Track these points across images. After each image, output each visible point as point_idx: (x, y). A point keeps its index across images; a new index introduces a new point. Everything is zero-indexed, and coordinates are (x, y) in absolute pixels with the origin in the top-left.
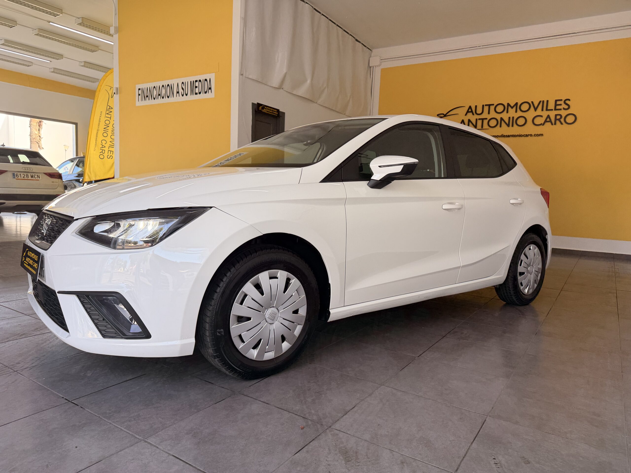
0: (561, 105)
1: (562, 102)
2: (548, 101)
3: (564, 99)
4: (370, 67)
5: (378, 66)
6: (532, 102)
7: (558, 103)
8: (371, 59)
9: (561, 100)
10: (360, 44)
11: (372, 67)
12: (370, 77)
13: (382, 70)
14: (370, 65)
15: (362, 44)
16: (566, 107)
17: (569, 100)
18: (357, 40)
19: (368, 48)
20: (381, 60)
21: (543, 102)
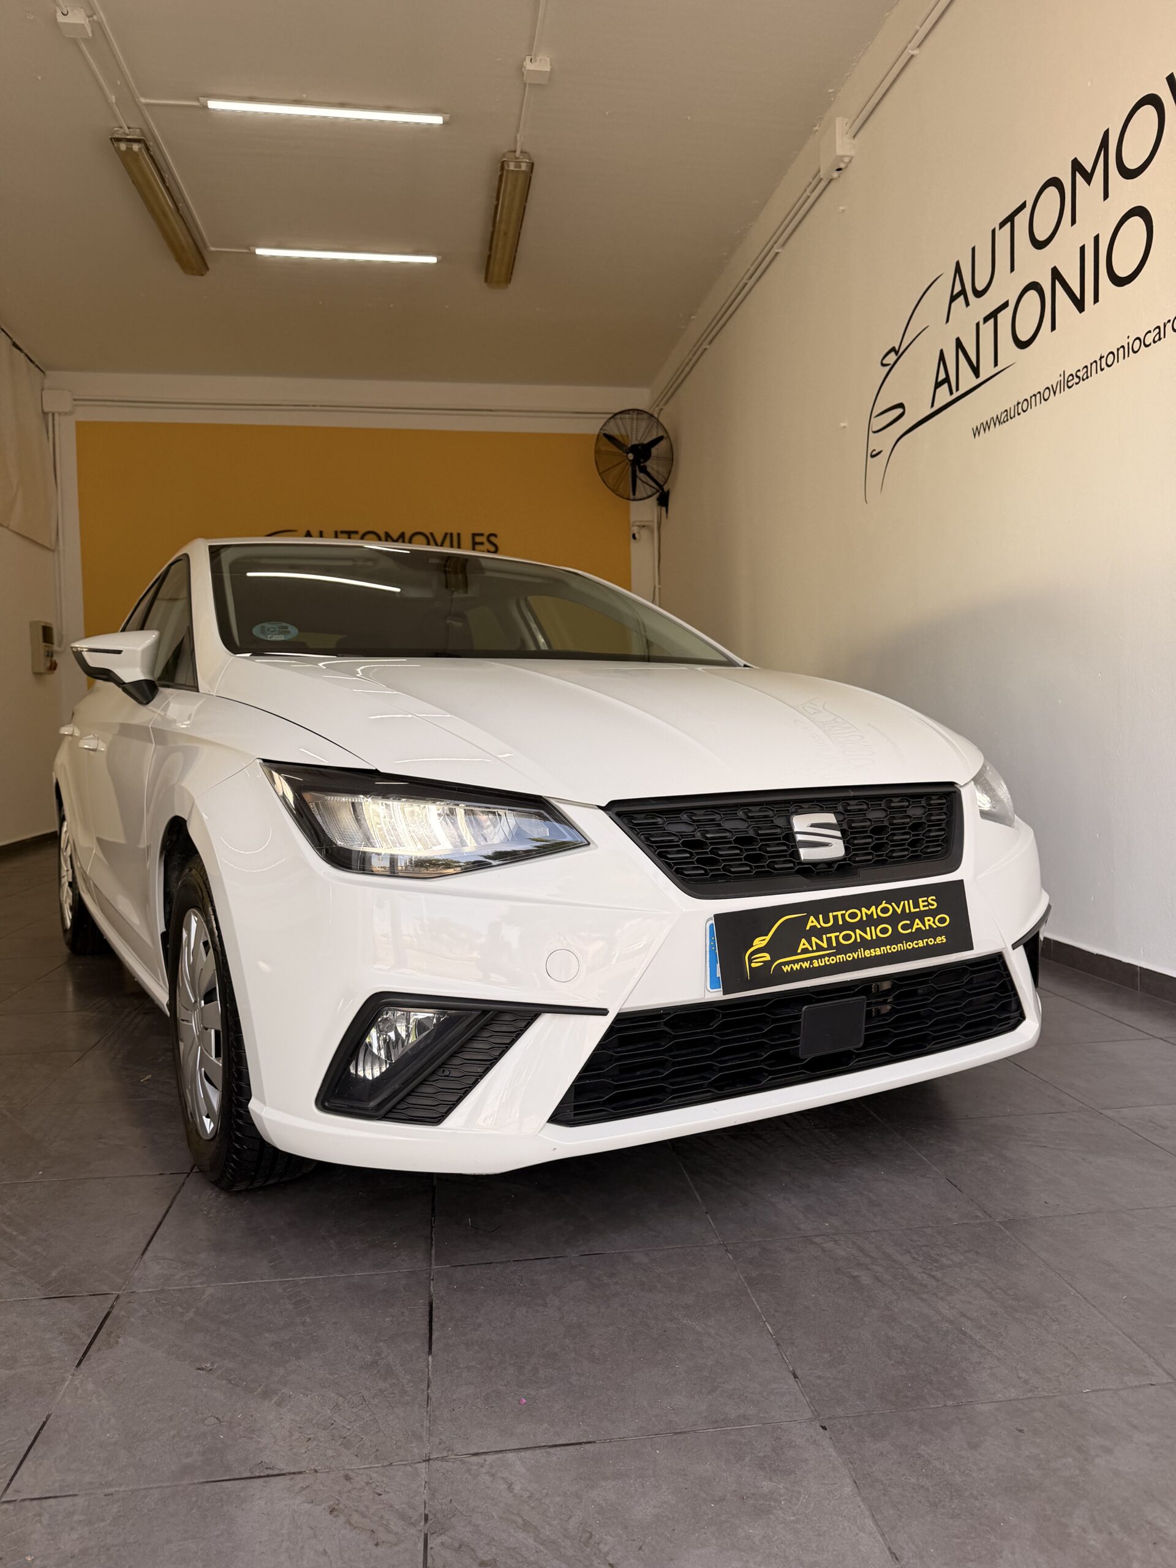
0: (482, 543)
1: (483, 539)
2: (459, 535)
3: (486, 534)
4: (45, 414)
5: (66, 414)
6: (432, 534)
7: (478, 539)
8: (43, 392)
9: (482, 535)
10: (23, 355)
11: (50, 416)
12: (48, 438)
13: (79, 425)
14: (46, 409)
15: (27, 355)
16: (492, 549)
17: (495, 535)
18: (15, 345)
19: (37, 366)
20: (75, 400)
21: (451, 534)
